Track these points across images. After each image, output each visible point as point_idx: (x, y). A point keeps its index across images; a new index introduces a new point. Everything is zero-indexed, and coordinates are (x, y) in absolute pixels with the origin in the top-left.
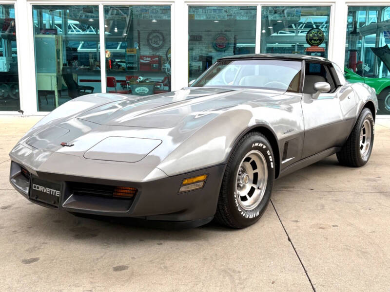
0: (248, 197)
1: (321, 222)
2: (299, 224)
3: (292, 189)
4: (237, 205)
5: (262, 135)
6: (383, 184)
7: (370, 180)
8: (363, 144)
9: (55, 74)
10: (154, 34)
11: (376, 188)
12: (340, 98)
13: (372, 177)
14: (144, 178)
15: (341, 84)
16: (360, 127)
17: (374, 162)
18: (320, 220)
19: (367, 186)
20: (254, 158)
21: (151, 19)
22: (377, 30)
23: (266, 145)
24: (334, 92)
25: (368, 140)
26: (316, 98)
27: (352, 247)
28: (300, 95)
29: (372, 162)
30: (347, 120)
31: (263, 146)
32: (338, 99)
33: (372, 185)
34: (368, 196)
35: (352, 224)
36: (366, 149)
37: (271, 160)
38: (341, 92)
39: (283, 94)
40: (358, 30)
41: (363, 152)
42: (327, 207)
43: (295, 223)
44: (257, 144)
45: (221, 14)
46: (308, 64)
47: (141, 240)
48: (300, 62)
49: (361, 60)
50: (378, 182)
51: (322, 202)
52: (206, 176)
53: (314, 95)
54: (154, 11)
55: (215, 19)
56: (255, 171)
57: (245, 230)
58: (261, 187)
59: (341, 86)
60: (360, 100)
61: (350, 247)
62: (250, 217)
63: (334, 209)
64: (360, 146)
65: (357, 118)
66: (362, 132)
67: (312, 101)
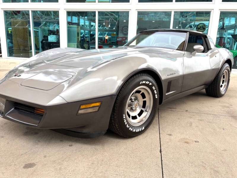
0: (138, 116)
1: (187, 137)
2: (172, 137)
3: (174, 110)
4: (126, 124)
5: (150, 76)
6: (234, 110)
7: (225, 106)
8: (222, 84)
9: (76, 44)
10: (125, 28)
11: (229, 113)
12: (210, 56)
13: (227, 105)
14: (48, 103)
15: (212, 48)
16: (221, 75)
17: (229, 95)
18: (187, 135)
19: (223, 111)
20: (143, 91)
21: (123, 20)
22: (235, 27)
23: (151, 83)
24: (206, 52)
25: (226, 82)
26: (194, 55)
27: (207, 164)
28: (183, 52)
29: (227, 94)
30: (213, 70)
31: (149, 83)
32: (209, 57)
33: (226, 110)
34: (223, 118)
35: (209, 141)
36: (224, 87)
37: (156, 93)
38: (211, 53)
39: (172, 51)
40: (225, 27)
41: (222, 89)
42: (193, 125)
43: (169, 136)
44: (144, 82)
45: (155, 18)
46: (191, 34)
47: (61, 141)
48: (186, 33)
49: (225, 42)
50: (231, 108)
51: (191, 120)
52: (100, 103)
53: (193, 53)
54: (125, 16)
55: (153, 20)
56: (144, 100)
57: (133, 139)
58: (147, 110)
59: (211, 49)
60: (222, 58)
61: (205, 164)
62: (136, 131)
63: (198, 127)
64: (221, 85)
65: (220, 69)
66: (222, 77)
67: (191, 57)
